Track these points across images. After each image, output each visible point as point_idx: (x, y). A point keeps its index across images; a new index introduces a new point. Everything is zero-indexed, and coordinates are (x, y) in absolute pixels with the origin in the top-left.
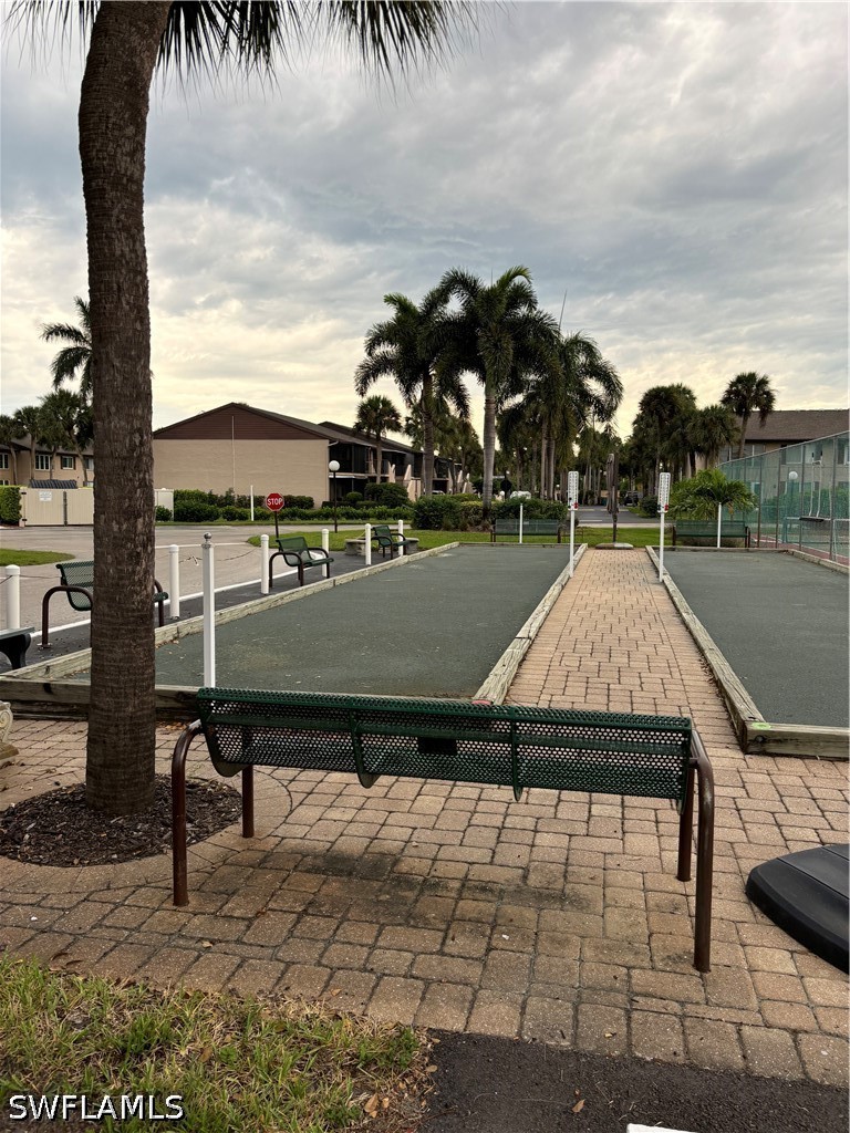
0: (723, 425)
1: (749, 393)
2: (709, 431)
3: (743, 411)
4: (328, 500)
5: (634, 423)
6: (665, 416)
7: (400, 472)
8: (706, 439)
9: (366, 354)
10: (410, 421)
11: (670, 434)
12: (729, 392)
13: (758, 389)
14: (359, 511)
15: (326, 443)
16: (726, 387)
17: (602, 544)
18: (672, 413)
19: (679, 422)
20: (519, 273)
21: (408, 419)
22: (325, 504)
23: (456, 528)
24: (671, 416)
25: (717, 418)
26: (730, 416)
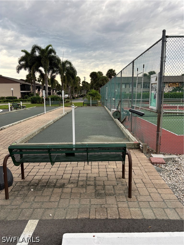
0: (106, 80)
1: (111, 73)
2: (103, 81)
3: (110, 77)
4: (20, 97)
5: (91, 80)
6: (95, 78)
7: (39, 91)
8: (102, 83)
9: (18, 63)
10: (39, 79)
11: (96, 82)
12: (107, 73)
13: (113, 73)
14: (24, 100)
15: (19, 84)
16: (107, 72)
17: (68, 106)
18: (96, 77)
19: (98, 80)
20: (50, 46)
21: (38, 78)
22: (20, 98)
23: (40, 103)
24: (96, 78)
25: (105, 79)
26: (107, 78)
